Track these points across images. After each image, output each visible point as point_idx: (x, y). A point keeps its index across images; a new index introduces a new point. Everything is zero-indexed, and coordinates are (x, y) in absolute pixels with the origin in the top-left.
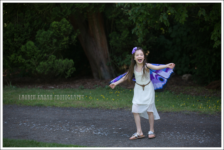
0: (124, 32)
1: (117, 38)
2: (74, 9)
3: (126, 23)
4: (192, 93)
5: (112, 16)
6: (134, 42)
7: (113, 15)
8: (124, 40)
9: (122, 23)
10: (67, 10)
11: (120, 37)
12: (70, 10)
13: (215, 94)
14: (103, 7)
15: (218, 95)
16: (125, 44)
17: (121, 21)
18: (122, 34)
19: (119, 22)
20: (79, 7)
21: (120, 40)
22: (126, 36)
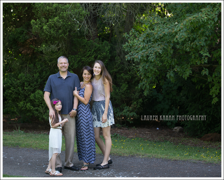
0: (124, 85)
1: (117, 90)
2: (80, 63)
3: (126, 77)
4: (189, 144)
5: (114, 71)
6: (132, 95)
7: (115, 69)
8: (124, 92)
9: (123, 77)
10: (74, 63)
11: (119, 90)
12: (77, 64)
13: (210, 146)
14: (106, 62)
15: (213, 146)
16: (124, 97)
17: (122, 75)
18: (122, 87)
19: (120, 76)
20: (85, 60)
21: (120, 92)
22: (125, 89)
